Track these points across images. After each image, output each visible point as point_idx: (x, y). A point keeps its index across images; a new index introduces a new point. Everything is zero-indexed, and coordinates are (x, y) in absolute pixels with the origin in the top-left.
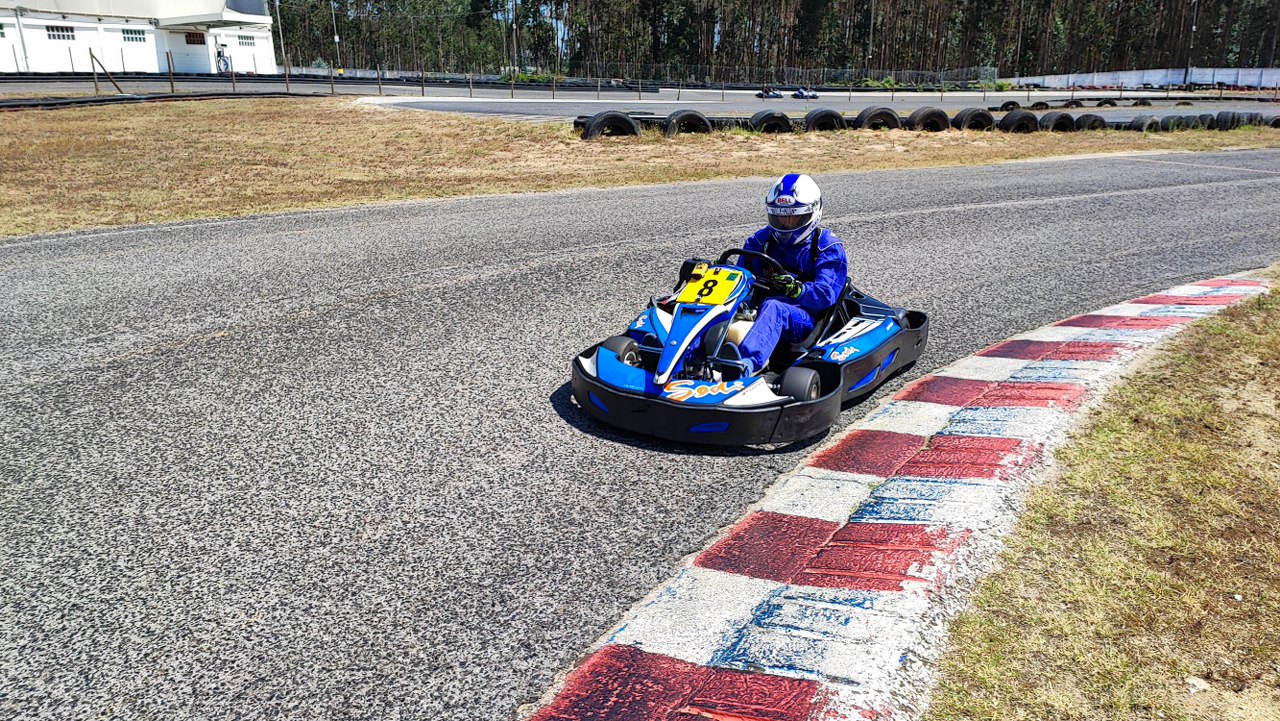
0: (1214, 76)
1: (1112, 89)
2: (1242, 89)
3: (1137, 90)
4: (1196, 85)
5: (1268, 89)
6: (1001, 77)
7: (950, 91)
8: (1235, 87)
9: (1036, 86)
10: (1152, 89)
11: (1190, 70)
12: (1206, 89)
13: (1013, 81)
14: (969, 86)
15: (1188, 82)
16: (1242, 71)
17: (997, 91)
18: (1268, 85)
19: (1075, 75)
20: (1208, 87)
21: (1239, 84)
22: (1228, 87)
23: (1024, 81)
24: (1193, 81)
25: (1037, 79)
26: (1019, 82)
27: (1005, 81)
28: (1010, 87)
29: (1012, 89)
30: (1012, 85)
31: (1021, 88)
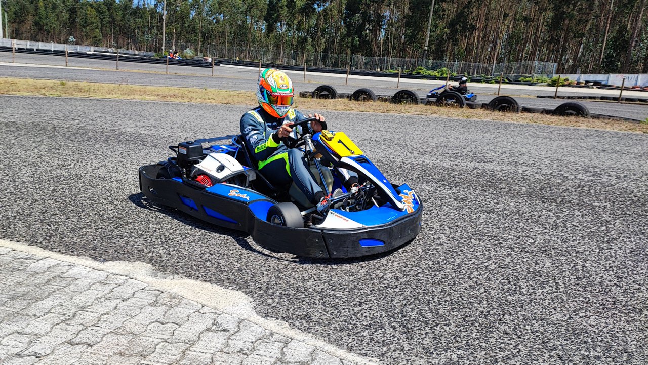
9: (597, 84)
13: (573, 78)
14: (520, 79)
17: (549, 85)
23: (584, 78)
25: (600, 77)
26: (579, 78)
27: (563, 77)
28: (566, 83)
29: (569, 85)
30: (569, 81)
31: (578, 85)
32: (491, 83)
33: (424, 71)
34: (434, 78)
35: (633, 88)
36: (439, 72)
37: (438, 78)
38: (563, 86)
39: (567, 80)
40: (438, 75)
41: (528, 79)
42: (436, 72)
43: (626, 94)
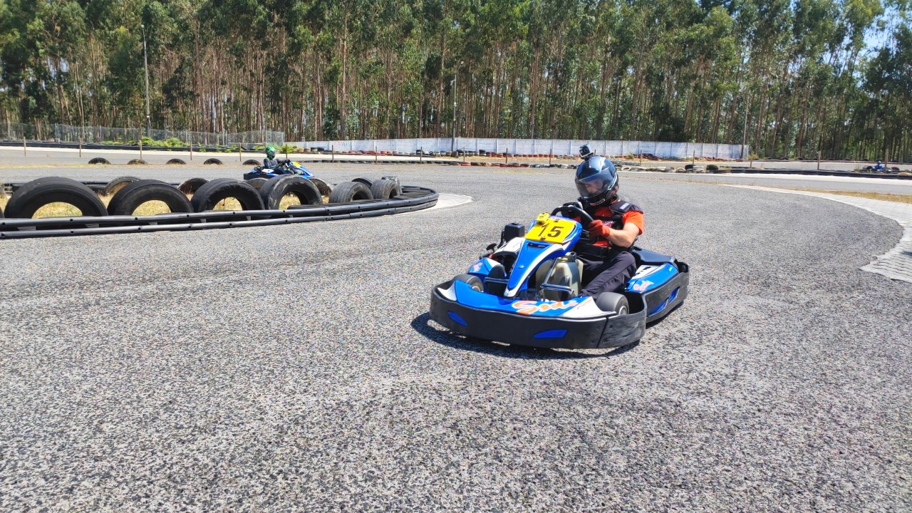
0: (476, 144)
1: (389, 154)
2: (499, 156)
3: (411, 155)
4: (460, 152)
5: (520, 156)
6: (288, 139)
7: (233, 151)
8: (494, 154)
9: (320, 150)
10: (425, 155)
11: (455, 139)
12: (470, 156)
13: (300, 145)
14: (254, 148)
15: (454, 150)
16: (499, 141)
17: (281, 153)
18: (521, 153)
19: (357, 141)
20: (470, 154)
21: (498, 152)
22: (488, 154)
23: (309, 145)
24: (459, 148)
25: (322, 144)
26: (305, 146)
27: (291, 145)
28: (295, 150)
29: (298, 152)
30: (298, 148)
31: (305, 151)
32: (227, 152)
33: (151, 142)
34: (165, 149)
35: (349, 152)
36: (168, 143)
37: (169, 148)
38: (293, 152)
39: (295, 147)
40: (169, 146)
41: (261, 148)
42: (166, 143)
43: (337, 157)
